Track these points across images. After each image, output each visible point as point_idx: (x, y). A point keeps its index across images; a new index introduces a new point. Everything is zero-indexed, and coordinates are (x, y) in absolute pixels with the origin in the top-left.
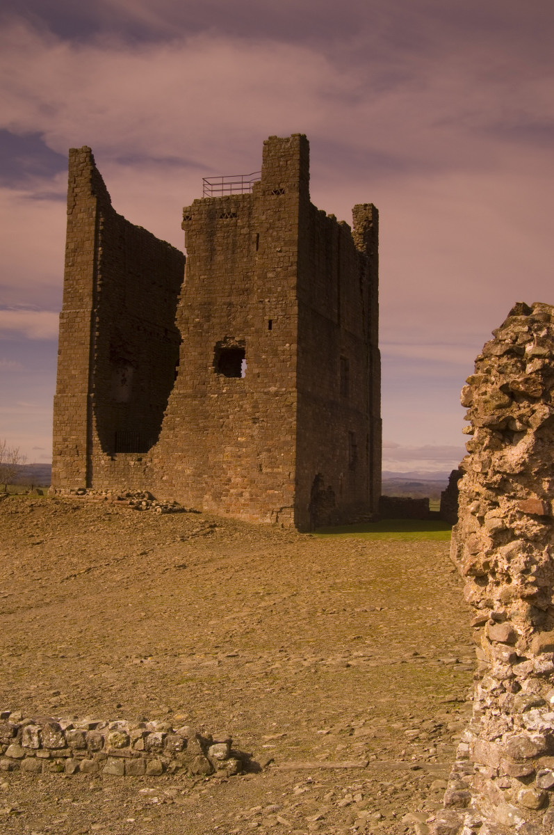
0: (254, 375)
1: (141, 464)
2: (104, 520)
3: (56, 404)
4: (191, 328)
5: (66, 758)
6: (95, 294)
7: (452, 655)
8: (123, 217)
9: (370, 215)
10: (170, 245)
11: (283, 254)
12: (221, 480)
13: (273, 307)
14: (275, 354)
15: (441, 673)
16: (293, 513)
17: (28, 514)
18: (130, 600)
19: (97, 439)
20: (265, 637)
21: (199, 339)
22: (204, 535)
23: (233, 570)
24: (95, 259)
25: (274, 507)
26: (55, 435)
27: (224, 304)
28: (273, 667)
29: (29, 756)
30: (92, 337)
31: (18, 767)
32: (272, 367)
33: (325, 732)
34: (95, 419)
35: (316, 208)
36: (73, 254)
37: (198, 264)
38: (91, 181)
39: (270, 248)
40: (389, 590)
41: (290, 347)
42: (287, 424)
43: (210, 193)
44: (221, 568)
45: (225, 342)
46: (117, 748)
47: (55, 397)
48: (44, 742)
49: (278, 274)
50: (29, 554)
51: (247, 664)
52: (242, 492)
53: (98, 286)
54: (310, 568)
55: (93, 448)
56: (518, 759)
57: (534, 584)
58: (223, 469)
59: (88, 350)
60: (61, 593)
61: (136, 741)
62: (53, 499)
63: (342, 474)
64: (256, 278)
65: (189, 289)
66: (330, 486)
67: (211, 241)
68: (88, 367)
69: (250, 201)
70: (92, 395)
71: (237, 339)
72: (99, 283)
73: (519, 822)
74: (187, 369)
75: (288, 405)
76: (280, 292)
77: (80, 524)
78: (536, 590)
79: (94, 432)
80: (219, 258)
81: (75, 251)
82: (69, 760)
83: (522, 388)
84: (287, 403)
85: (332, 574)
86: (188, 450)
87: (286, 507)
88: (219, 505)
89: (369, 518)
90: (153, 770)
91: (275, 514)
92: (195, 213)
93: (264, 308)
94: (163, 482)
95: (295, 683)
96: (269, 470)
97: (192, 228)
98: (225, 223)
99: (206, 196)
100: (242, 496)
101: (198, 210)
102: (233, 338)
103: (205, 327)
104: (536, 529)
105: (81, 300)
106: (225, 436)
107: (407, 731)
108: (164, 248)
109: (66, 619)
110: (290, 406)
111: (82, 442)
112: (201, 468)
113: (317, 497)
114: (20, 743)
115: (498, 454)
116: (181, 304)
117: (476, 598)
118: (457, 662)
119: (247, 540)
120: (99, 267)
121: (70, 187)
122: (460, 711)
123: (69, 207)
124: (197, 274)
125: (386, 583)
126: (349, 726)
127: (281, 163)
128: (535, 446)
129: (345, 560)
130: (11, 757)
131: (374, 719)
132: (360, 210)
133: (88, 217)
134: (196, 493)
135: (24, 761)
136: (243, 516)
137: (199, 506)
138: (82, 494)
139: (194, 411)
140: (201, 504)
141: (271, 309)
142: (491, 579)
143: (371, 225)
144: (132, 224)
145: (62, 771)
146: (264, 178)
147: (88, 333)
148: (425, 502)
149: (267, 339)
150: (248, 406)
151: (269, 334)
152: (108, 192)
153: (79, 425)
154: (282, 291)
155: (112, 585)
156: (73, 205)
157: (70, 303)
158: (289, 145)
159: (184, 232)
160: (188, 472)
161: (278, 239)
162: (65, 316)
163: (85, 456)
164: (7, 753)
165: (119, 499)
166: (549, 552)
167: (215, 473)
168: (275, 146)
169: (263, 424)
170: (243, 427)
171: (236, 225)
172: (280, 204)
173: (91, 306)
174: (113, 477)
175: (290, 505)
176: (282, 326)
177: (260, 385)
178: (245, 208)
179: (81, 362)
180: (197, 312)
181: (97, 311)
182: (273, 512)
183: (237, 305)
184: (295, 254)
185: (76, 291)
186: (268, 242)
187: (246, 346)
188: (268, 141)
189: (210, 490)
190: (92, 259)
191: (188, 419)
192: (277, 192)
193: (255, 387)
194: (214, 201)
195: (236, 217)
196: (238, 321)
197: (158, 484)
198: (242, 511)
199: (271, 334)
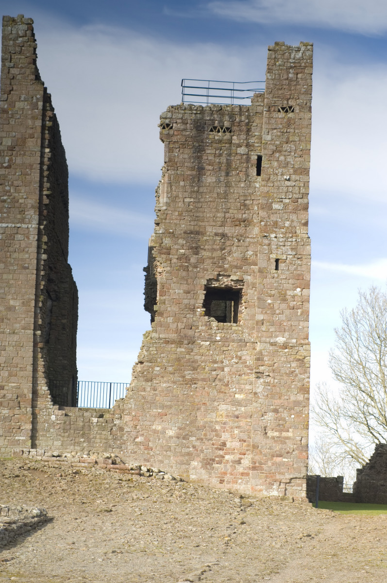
0: (257, 322)
1: (105, 422)
4: (174, 261)
6: (41, 205)
11: (293, 183)
12: (213, 444)
13: (281, 244)
14: (284, 299)
16: (305, 485)
19: (45, 388)
21: (184, 274)
24: (42, 163)
25: (282, 477)
27: (216, 234)
30: (38, 260)
32: (280, 314)
34: (43, 363)
37: (182, 183)
39: (277, 174)
41: (301, 292)
49: (286, 206)
52: (241, 459)
53: (45, 197)
55: (40, 399)
58: (216, 431)
59: (34, 276)
64: (256, 208)
67: (199, 158)
68: (34, 297)
69: (248, 115)
70: (38, 333)
71: (234, 278)
72: (45, 193)
74: (169, 309)
75: (299, 360)
79: (40, 379)
80: (209, 179)
84: (298, 357)
86: (170, 407)
87: (296, 478)
88: (210, 473)
91: (283, 485)
92: (178, 121)
93: (269, 245)
96: (276, 434)
97: (175, 139)
100: (240, 463)
101: (182, 118)
102: (229, 276)
103: (193, 260)
105: (22, 212)
106: (220, 392)
110: (302, 360)
111: (26, 391)
112: (188, 428)
120: (46, 173)
121: (3, 65)
124: (180, 196)
134: (181, 458)
136: (243, 488)
137: (185, 475)
139: (178, 360)
140: (188, 471)
141: (278, 247)
146: (269, 90)
147: (36, 254)
149: (273, 281)
150: (248, 358)
151: (276, 275)
153: (21, 369)
154: (290, 226)
156: (8, 89)
157: (5, 215)
158: (300, 54)
159: (162, 145)
160: (171, 433)
161: (287, 165)
163: (29, 409)
167: (205, 435)
168: (283, 54)
169: (268, 380)
170: (242, 382)
171: (230, 142)
172: (289, 123)
173: (37, 222)
174: (68, 437)
175: (302, 476)
176: (292, 268)
177: (264, 334)
178: (243, 124)
179: (24, 290)
180: (181, 241)
181: (44, 229)
182: (280, 482)
183: (232, 237)
184: (306, 185)
185: (15, 201)
186: (272, 167)
187: (244, 287)
188: (275, 48)
189: (198, 456)
190: (39, 162)
191: (170, 369)
192: (286, 110)
193: (258, 337)
194: (203, 110)
195: (230, 132)
196: (235, 256)
197: (131, 447)
198: (240, 481)
199: (278, 275)
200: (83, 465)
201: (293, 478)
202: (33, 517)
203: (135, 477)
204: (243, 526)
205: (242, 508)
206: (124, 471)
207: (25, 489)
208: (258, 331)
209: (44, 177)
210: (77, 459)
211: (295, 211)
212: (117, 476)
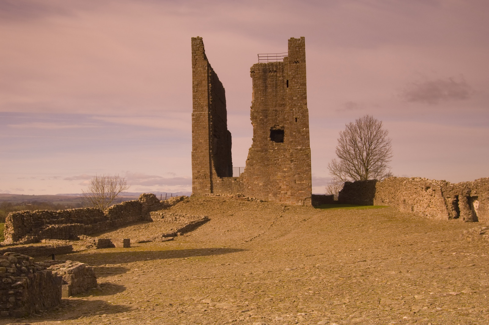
0: (290, 142)
1: (237, 182)
3: (193, 156)
4: (258, 121)
6: (209, 105)
11: (300, 89)
12: (276, 188)
14: (299, 132)
16: (311, 200)
19: (214, 171)
21: (262, 126)
24: (208, 89)
25: (302, 198)
26: (193, 170)
27: (273, 110)
30: (209, 125)
32: (298, 138)
34: (213, 162)
36: (197, 86)
37: (259, 92)
39: (294, 86)
41: (306, 129)
42: (307, 162)
45: (275, 127)
47: (192, 152)
49: (298, 98)
52: (287, 192)
53: (210, 101)
55: (213, 175)
58: (277, 182)
59: (208, 131)
64: (287, 99)
67: (265, 82)
68: (208, 138)
69: (283, 65)
70: (211, 151)
71: (280, 126)
74: (257, 139)
75: (306, 155)
79: (213, 168)
80: (269, 90)
81: (197, 85)
84: (306, 153)
86: (260, 175)
87: (308, 198)
88: (276, 198)
91: (303, 201)
92: (257, 70)
93: (293, 113)
96: (299, 182)
97: (256, 76)
99: (260, 63)
100: (287, 194)
102: (279, 125)
103: (265, 121)
105: (202, 108)
106: (278, 168)
111: (208, 173)
112: (267, 182)
120: (210, 93)
121: (193, 55)
123: (193, 64)
124: (259, 97)
127: (297, 49)
133: (203, 69)
134: (265, 193)
136: (288, 203)
137: (267, 199)
139: (262, 157)
141: (296, 113)
146: (289, 55)
147: (208, 123)
149: (295, 126)
150: (287, 155)
151: (296, 124)
153: (206, 165)
154: (300, 105)
156: (195, 63)
157: (196, 109)
158: (300, 41)
159: (252, 78)
160: (261, 184)
161: (298, 83)
162: (195, 115)
163: (209, 179)
168: (294, 42)
169: (295, 163)
170: (286, 164)
171: (276, 76)
172: (297, 68)
173: (208, 111)
174: (224, 188)
175: (310, 197)
176: (302, 121)
177: (293, 146)
178: (281, 69)
179: (204, 136)
180: (260, 114)
181: (210, 113)
182: (302, 200)
183: (279, 111)
184: (305, 89)
185: (200, 104)
186: (292, 84)
187: (285, 129)
188: (290, 40)
189: (272, 192)
191: (259, 161)
192: (296, 62)
193: (291, 147)
194: (265, 65)
195: (276, 72)
196: (280, 118)
197: (246, 190)
198: (287, 200)
199: (297, 124)
200: (228, 198)
201: (306, 198)
202: (202, 219)
203: (246, 202)
204: (281, 218)
205: (284, 211)
206: (242, 199)
207: (204, 209)
208: (291, 145)
210: (225, 196)
211: (302, 100)
212: (239, 201)
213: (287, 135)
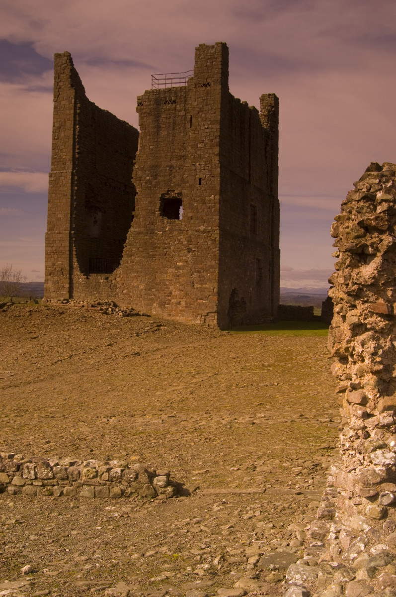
0: (188, 218)
1: (108, 282)
2: (82, 321)
3: (47, 239)
4: (143, 184)
5: (54, 485)
6: (74, 160)
7: (327, 416)
8: (94, 103)
9: (273, 102)
10: (128, 124)
11: (210, 130)
12: (165, 293)
13: (202, 168)
14: (204, 202)
15: (319, 429)
16: (216, 317)
17: (28, 317)
18: (100, 378)
19: (76, 263)
20: (195, 404)
21: (149, 191)
22: (153, 332)
23: (173, 357)
24: (74, 134)
25: (202, 312)
26: (46, 261)
27: (167, 166)
28: (201, 424)
29: (28, 484)
30: (72, 190)
31: (21, 492)
32: (201, 212)
33: (236, 469)
34: (75, 249)
35: (233, 97)
36: (58, 130)
37: (148, 137)
38: (71, 77)
39: (200, 126)
40: (284, 371)
41: (214, 198)
42: (212, 253)
43: (156, 86)
44: (165, 355)
45: (168, 194)
46: (89, 479)
47: (46, 234)
48: (39, 475)
49: (206, 145)
50: (29, 345)
51: (182, 422)
52: (180, 302)
53: (76, 154)
54: (228, 355)
55: (74, 270)
56: (367, 484)
57: (380, 363)
58: (166, 285)
59: (70, 200)
60: (51, 373)
61: (103, 474)
62: (46, 306)
63: (251, 289)
64: (190, 148)
65: (142, 155)
66: (243, 298)
67: (158, 121)
68: (70, 212)
69: (186, 92)
70: (73, 232)
71: (176, 192)
72: (77, 151)
73: (367, 528)
74: (140, 213)
75: (212, 240)
76: (207, 158)
77: (65, 324)
78: (381, 367)
79: (74, 259)
80: (163, 133)
81: (59, 128)
82: (56, 487)
83: (373, 223)
84: (212, 238)
85: (243, 359)
86: (141, 272)
87: (211, 312)
88: (163, 311)
89: (271, 320)
90: (114, 494)
91: (203, 317)
92: (146, 100)
93: (195, 170)
94: (124, 294)
95: (215, 435)
96: (199, 286)
97: (144, 111)
98: (168, 107)
99: (154, 88)
100: (180, 304)
101: (148, 98)
102: (174, 191)
103: (153, 183)
104: (382, 324)
105: (64, 164)
106: (168, 261)
107: (294, 468)
108: (123, 126)
109: (55, 391)
110: (214, 240)
111: (66, 266)
112: (151, 284)
113: (233, 305)
114: (22, 476)
115: (356, 271)
116: (136, 167)
117: (340, 373)
118: (331, 421)
119: (183, 336)
120: (77, 140)
121: (55, 81)
122: (331, 455)
123: (55, 96)
124: (147, 145)
125: (282, 366)
126: (253, 465)
127: (208, 64)
128: (382, 265)
129: (253, 350)
130: (16, 485)
131: (271, 460)
132: (266, 98)
133: (68, 103)
134: (147, 302)
135: (24, 488)
136: (181, 319)
137: (150, 312)
138: (66, 303)
139: (145, 243)
140: (151, 310)
141: (201, 171)
142: (350, 359)
143: (273, 109)
144: (100, 109)
145: (51, 495)
146: (196, 75)
147: (71, 187)
148: (311, 309)
149: (198, 191)
150: (184, 240)
151: (199, 188)
152: (83, 86)
153: (63, 254)
154: (209, 157)
155: (88, 367)
156: (57, 94)
157: (56, 166)
158: (214, 50)
159: (138, 114)
160: (141, 287)
161: (206, 119)
162: (53, 176)
163: (68, 276)
164: (13, 482)
165: (93, 306)
166: (391, 340)
167: (161, 288)
168: (204, 51)
169: (195, 253)
170: (180, 255)
171: (175, 109)
172: (207, 94)
173: (72, 168)
174: (88, 291)
175: (214, 311)
176: (209, 183)
177: (193, 225)
178: (182, 97)
179: (65, 208)
180: (147, 172)
181: (75, 172)
182: (202, 315)
183: (176, 167)
184: (218, 130)
185: (61, 157)
186: (198, 122)
187: (183, 197)
188: (199, 48)
189: (157, 300)
190: (72, 134)
191: (141, 249)
192: (205, 85)
193: (189, 227)
194: (160, 92)
195: (175, 103)
196: (177, 178)
197: (120, 296)
198: (180, 315)
199: (201, 188)
201: (209, 312)
208: (189, 224)
209: (76, 142)
211: (211, 147)
213: (186, 207)
